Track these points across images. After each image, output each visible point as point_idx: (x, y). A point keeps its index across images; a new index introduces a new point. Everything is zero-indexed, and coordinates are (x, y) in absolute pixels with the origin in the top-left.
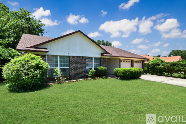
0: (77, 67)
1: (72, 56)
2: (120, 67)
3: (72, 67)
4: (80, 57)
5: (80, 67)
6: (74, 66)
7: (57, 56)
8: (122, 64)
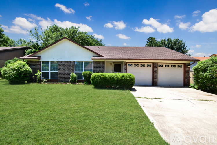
0: (65, 71)
1: (60, 61)
2: (126, 72)
3: (60, 71)
4: (67, 61)
5: (68, 71)
6: (62, 71)
7: (48, 62)
8: (129, 68)
